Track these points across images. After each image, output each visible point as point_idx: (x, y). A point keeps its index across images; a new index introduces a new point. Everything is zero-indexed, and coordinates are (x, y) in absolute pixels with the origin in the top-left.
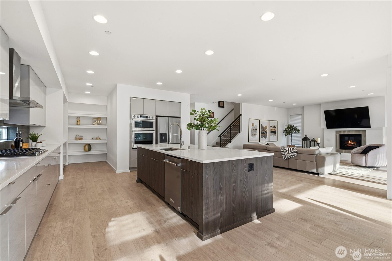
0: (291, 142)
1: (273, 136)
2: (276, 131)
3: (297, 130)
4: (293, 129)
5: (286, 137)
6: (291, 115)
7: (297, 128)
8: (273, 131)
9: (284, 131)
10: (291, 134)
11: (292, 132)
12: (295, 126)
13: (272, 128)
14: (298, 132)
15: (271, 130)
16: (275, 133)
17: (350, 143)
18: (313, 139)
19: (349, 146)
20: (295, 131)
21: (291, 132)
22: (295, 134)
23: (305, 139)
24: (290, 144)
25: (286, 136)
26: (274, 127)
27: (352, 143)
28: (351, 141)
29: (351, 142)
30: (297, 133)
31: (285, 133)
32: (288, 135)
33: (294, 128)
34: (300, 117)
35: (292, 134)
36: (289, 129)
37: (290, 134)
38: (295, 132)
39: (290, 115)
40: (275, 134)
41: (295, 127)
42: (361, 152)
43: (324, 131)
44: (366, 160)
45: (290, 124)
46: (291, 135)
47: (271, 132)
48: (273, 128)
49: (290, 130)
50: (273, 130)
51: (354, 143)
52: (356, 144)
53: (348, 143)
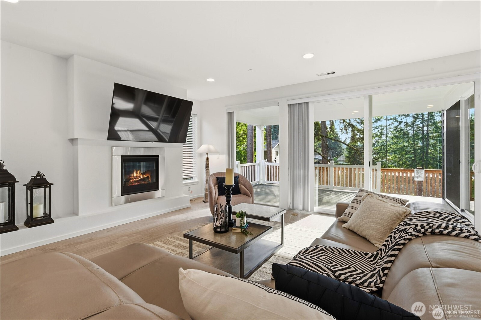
17: (136, 177)
18: (39, 174)
19: (133, 184)
27: (140, 177)
29: (138, 175)
51: (145, 176)
52: (150, 178)
53: (132, 175)
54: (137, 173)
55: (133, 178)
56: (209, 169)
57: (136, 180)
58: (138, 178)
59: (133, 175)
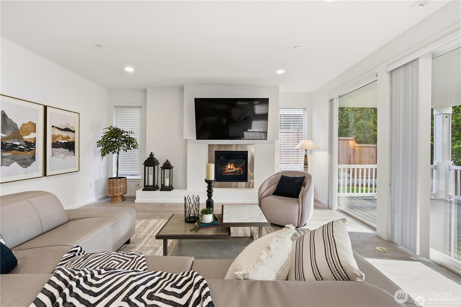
0: (117, 170)
1: (63, 158)
2: (74, 142)
3: (130, 142)
4: (122, 139)
5: (104, 157)
6: (118, 106)
7: (132, 136)
8: (63, 141)
9: (99, 143)
10: (117, 151)
11: (119, 145)
12: (127, 132)
13: (57, 132)
14: (134, 147)
15: (54, 137)
16: (70, 146)
17: (230, 169)
18: (167, 161)
19: (228, 174)
20: (126, 143)
21: (117, 147)
22: (126, 151)
23: (151, 162)
24: (115, 176)
25: (103, 155)
26: (67, 130)
27: (233, 169)
28: (232, 165)
29: (232, 167)
30: (131, 149)
31: (101, 148)
32: (108, 153)
33: (124, 137)
34: (136, 113)
35: (119, 150)
36: (113, 137)
37: (115, 152)
38: (127, 145)
39: (116, 106)
40: (72, 152)
41: (126, 134)
42: (273, 191)
43: (188, 144)
44: (300, 213)
45: (114, 125)
46: (118, 153)
47: (53, 144)
48: (65, 134)
49: (116, 142)
50: (63, 139)
51: (237, 169)
52: (242, 171)
53: (226, 167)
54: (231, 166)
55: (227, 169)
56: (307, 167)
57: (230, 171)
58: (232, 170)
59: (228, 167)
